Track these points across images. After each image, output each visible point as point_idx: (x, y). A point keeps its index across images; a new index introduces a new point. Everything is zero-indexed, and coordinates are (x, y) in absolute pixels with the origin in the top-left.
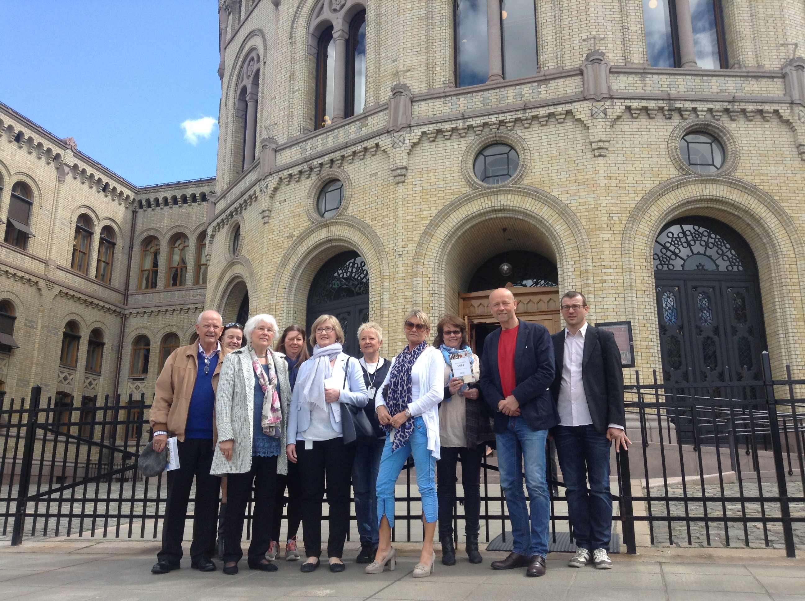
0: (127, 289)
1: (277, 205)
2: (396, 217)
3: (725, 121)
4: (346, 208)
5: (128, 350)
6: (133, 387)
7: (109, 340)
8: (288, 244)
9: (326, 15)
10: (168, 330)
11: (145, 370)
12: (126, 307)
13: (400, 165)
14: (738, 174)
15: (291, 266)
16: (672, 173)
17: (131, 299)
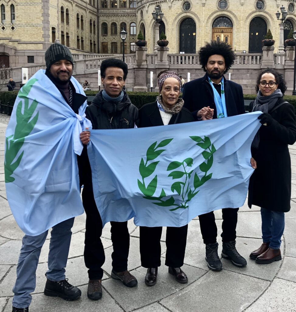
0: (98, 8)
1: (173, 5)
2: (203, 14)
4: (191, 9)
5: (100, 27)
6: (103, 38)
7: (96, 24)
8: (176, 15)
10: (113, 21)
11: (107, 33)
12: (99, 13)
13: (204, 3)
14: (266, 10)
15: (177, 20)
16: (254, 9)
17: (99, 11)
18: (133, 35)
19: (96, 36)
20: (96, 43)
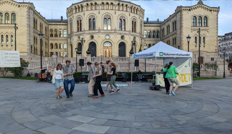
2: (99, 40)
3: (124, 35)
4: (94, 39)
5: (49, 45)
6: (51, 50)
9: (90, 18)
10: (56, 43)
11: (53, 48)
13: (99, 36)
14: (125, 40)
16: (120, 39)
17: (49, 38)
18: (65, 49)
19: (48, 49)
20: (48, 52)
